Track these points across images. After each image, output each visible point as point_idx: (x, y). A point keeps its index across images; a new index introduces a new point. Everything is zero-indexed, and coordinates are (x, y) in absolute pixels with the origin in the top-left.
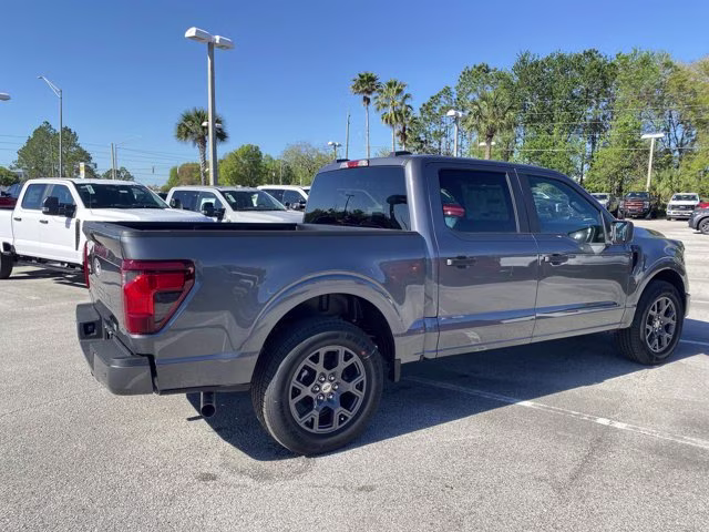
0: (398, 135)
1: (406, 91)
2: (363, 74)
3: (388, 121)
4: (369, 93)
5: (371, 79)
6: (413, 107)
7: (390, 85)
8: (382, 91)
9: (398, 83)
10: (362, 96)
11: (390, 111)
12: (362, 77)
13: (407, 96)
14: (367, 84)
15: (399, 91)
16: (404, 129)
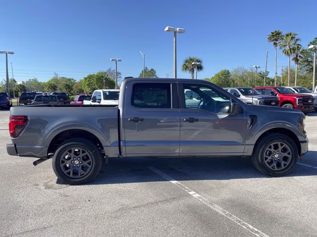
0: (293, 60)
1: (297, 37)
2: (273, 32)
3: (287, 53)
4: (277, 40)
5: (279, 34)
6: (302, 45)
7: (287, 35)
8: (283, 39)
9: (292, 33)
10: (273, 43)
11: (287, 48)
12: (273, 33)
13: (297, 40)
14: (276, 37)
15: (292, 38)
16: (297, 56)
